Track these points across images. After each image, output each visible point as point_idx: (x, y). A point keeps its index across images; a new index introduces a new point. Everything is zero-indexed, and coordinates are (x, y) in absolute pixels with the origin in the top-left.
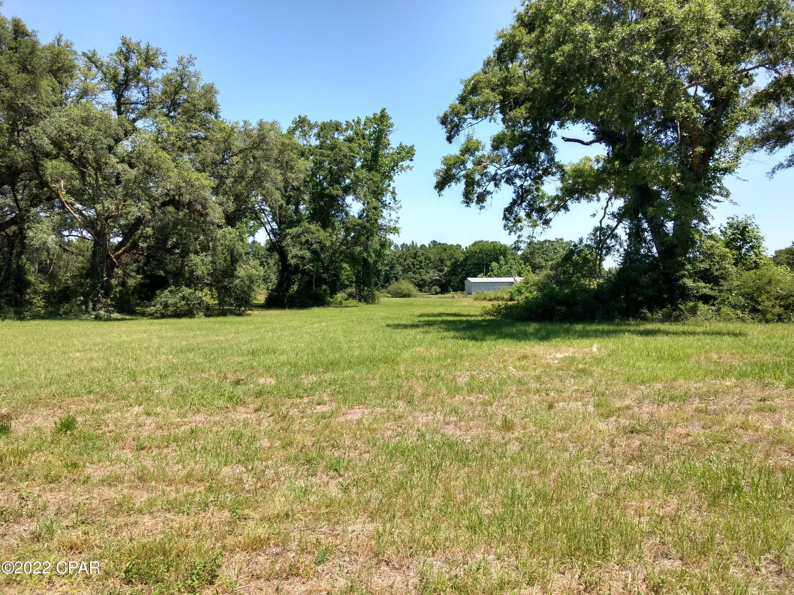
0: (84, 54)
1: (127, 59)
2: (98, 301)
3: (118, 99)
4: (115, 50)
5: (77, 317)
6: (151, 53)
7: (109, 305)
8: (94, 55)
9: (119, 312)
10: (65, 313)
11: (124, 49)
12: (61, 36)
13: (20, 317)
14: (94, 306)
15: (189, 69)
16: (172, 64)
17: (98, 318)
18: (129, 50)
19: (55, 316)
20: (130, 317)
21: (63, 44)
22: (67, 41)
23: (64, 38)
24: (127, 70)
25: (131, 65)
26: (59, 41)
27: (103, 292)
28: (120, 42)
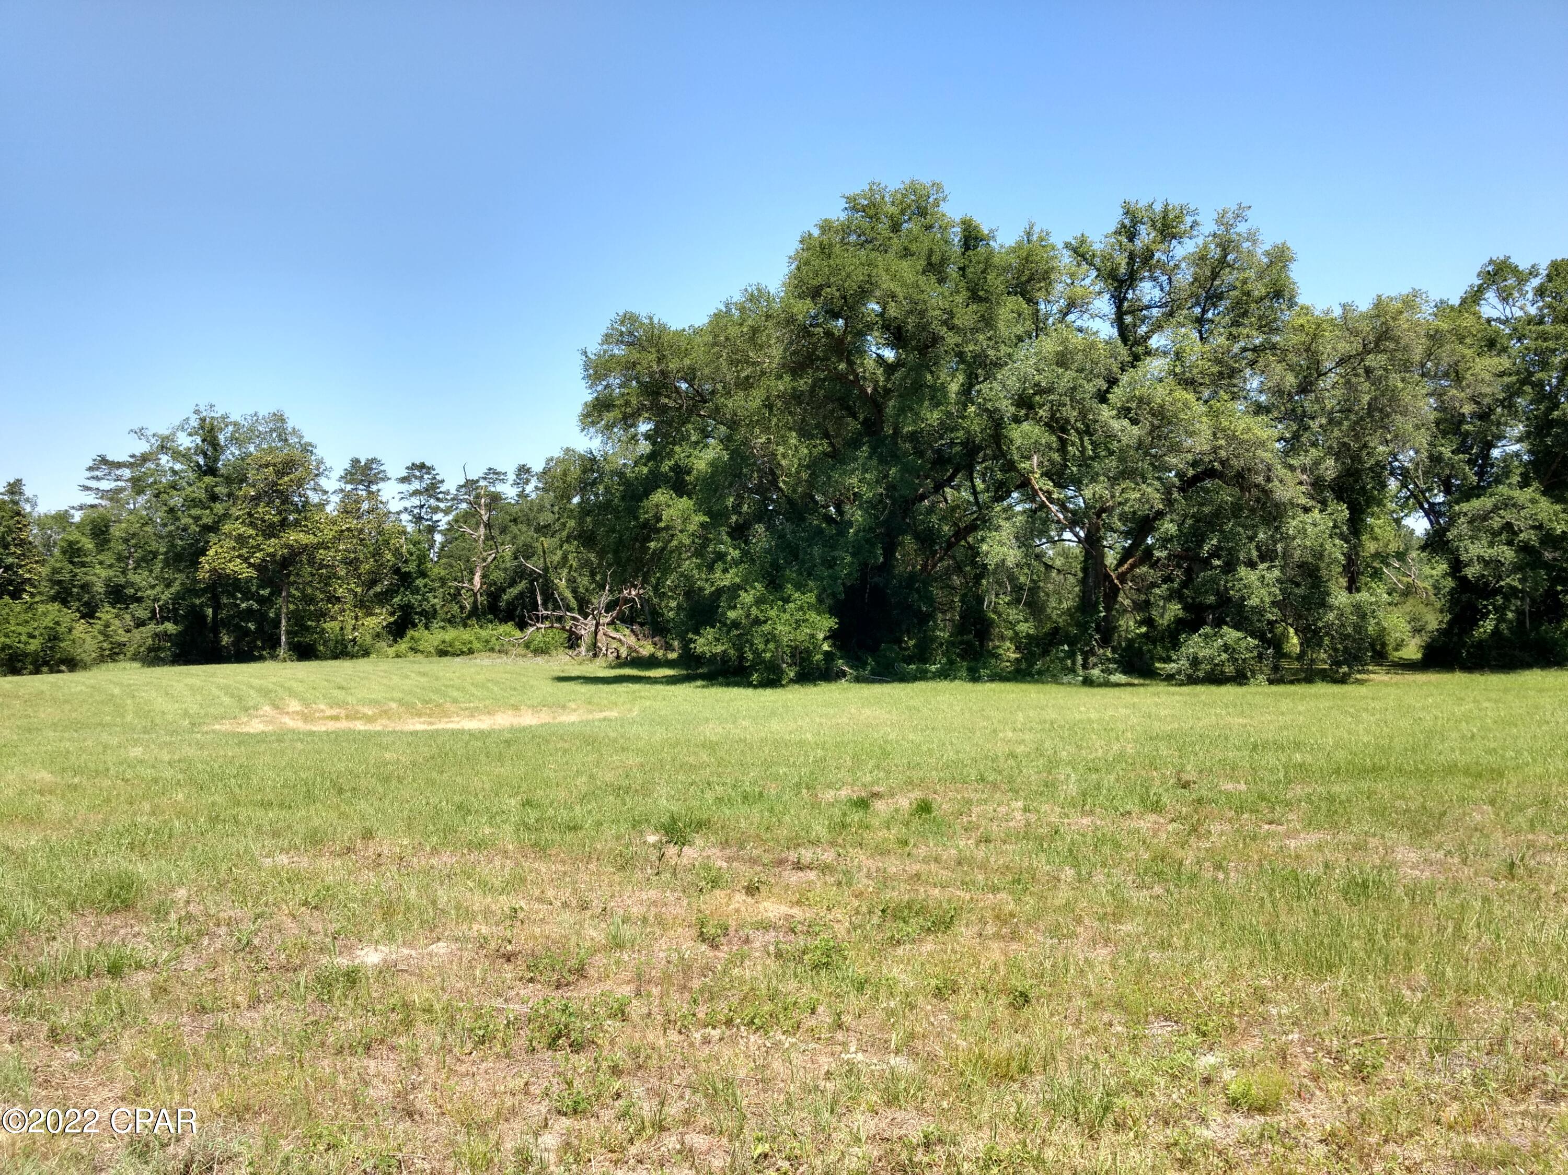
0: (1067, 246)
1: (1131, 238)
2: (1092, 652)
3: (1119, 307)
4: (1113, 226)
5: (1056, 681)
6: (1171, 216)
7: (1108, 660)
8: (1083, 241)
9: (1125, 673)
10: (1040, 673)
11: (1127, 222)
12: (1031, 228)
13: (974, 677)
14: (1085, 660)
15: (1238, 230)
16: (1208, 226)
17: (1088, 682)
18: (1135, 221)
19: (1024, 676)
20: (1142, 681)
21: (1035, 238)
22: (1042, 231)
23: (1037, 229)
24: (1132, 257)
25: (1139, 244)
26: (1029, 234)
27: (1097, 637)
28: (1121, 211)
